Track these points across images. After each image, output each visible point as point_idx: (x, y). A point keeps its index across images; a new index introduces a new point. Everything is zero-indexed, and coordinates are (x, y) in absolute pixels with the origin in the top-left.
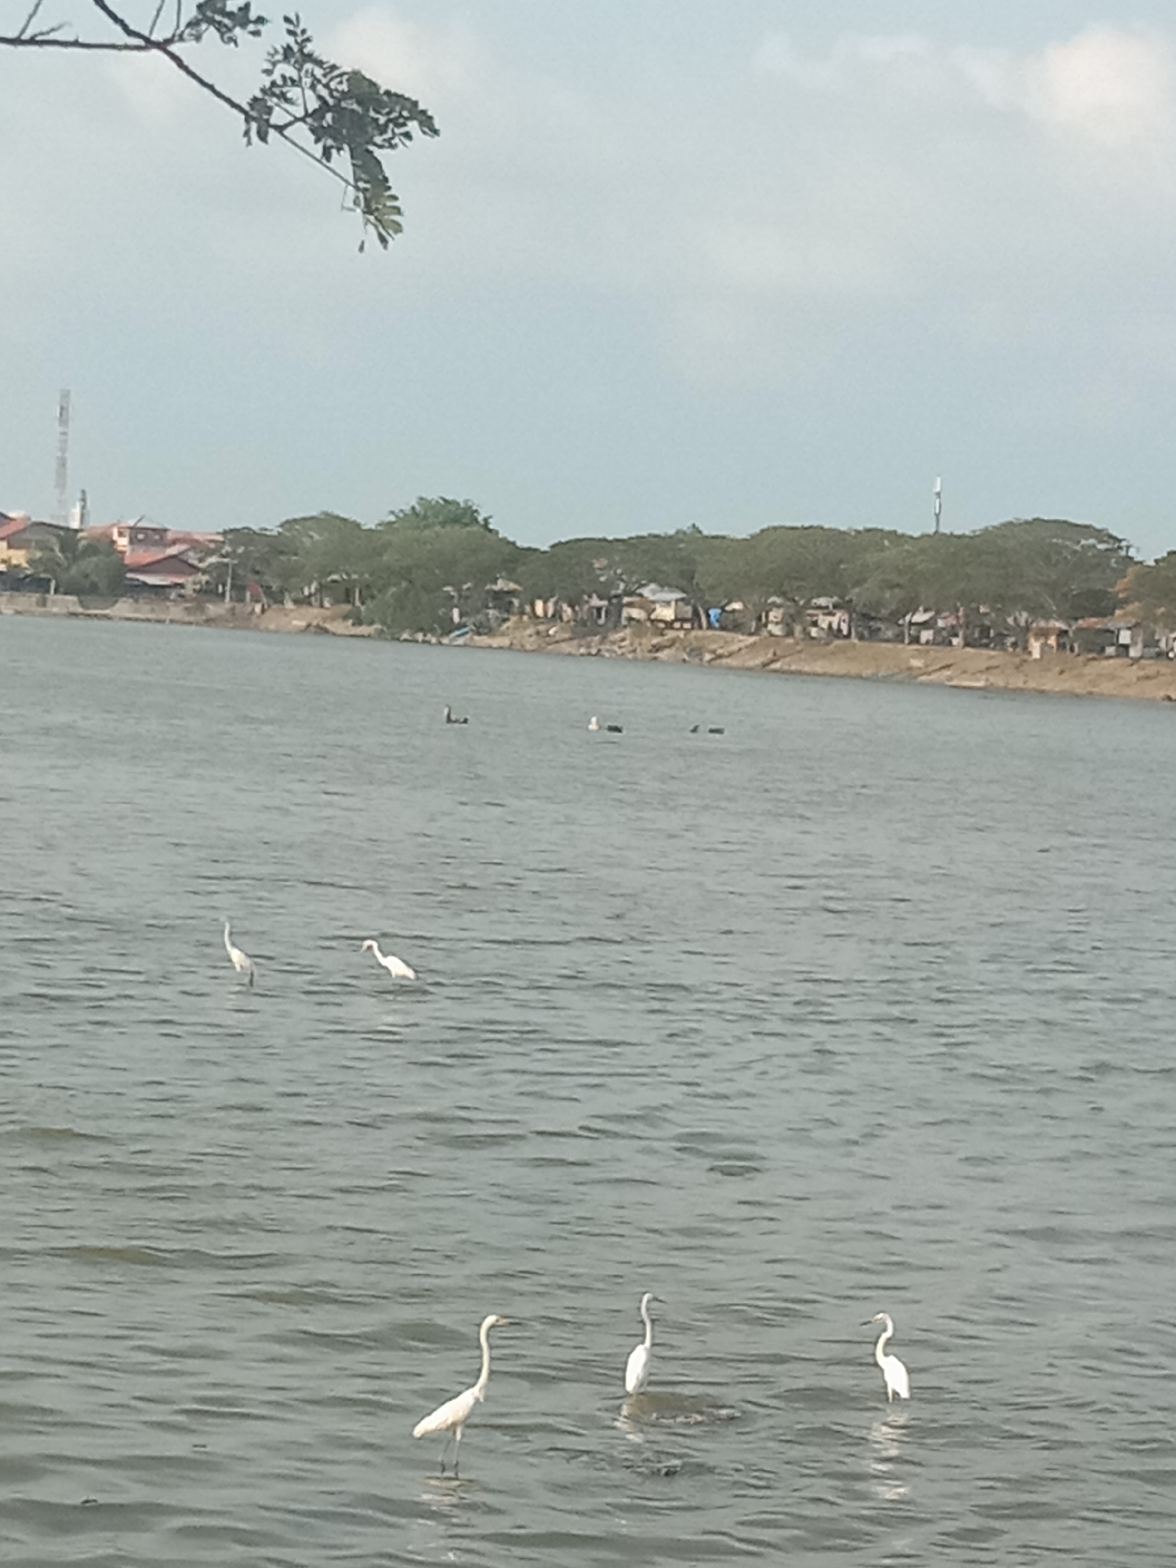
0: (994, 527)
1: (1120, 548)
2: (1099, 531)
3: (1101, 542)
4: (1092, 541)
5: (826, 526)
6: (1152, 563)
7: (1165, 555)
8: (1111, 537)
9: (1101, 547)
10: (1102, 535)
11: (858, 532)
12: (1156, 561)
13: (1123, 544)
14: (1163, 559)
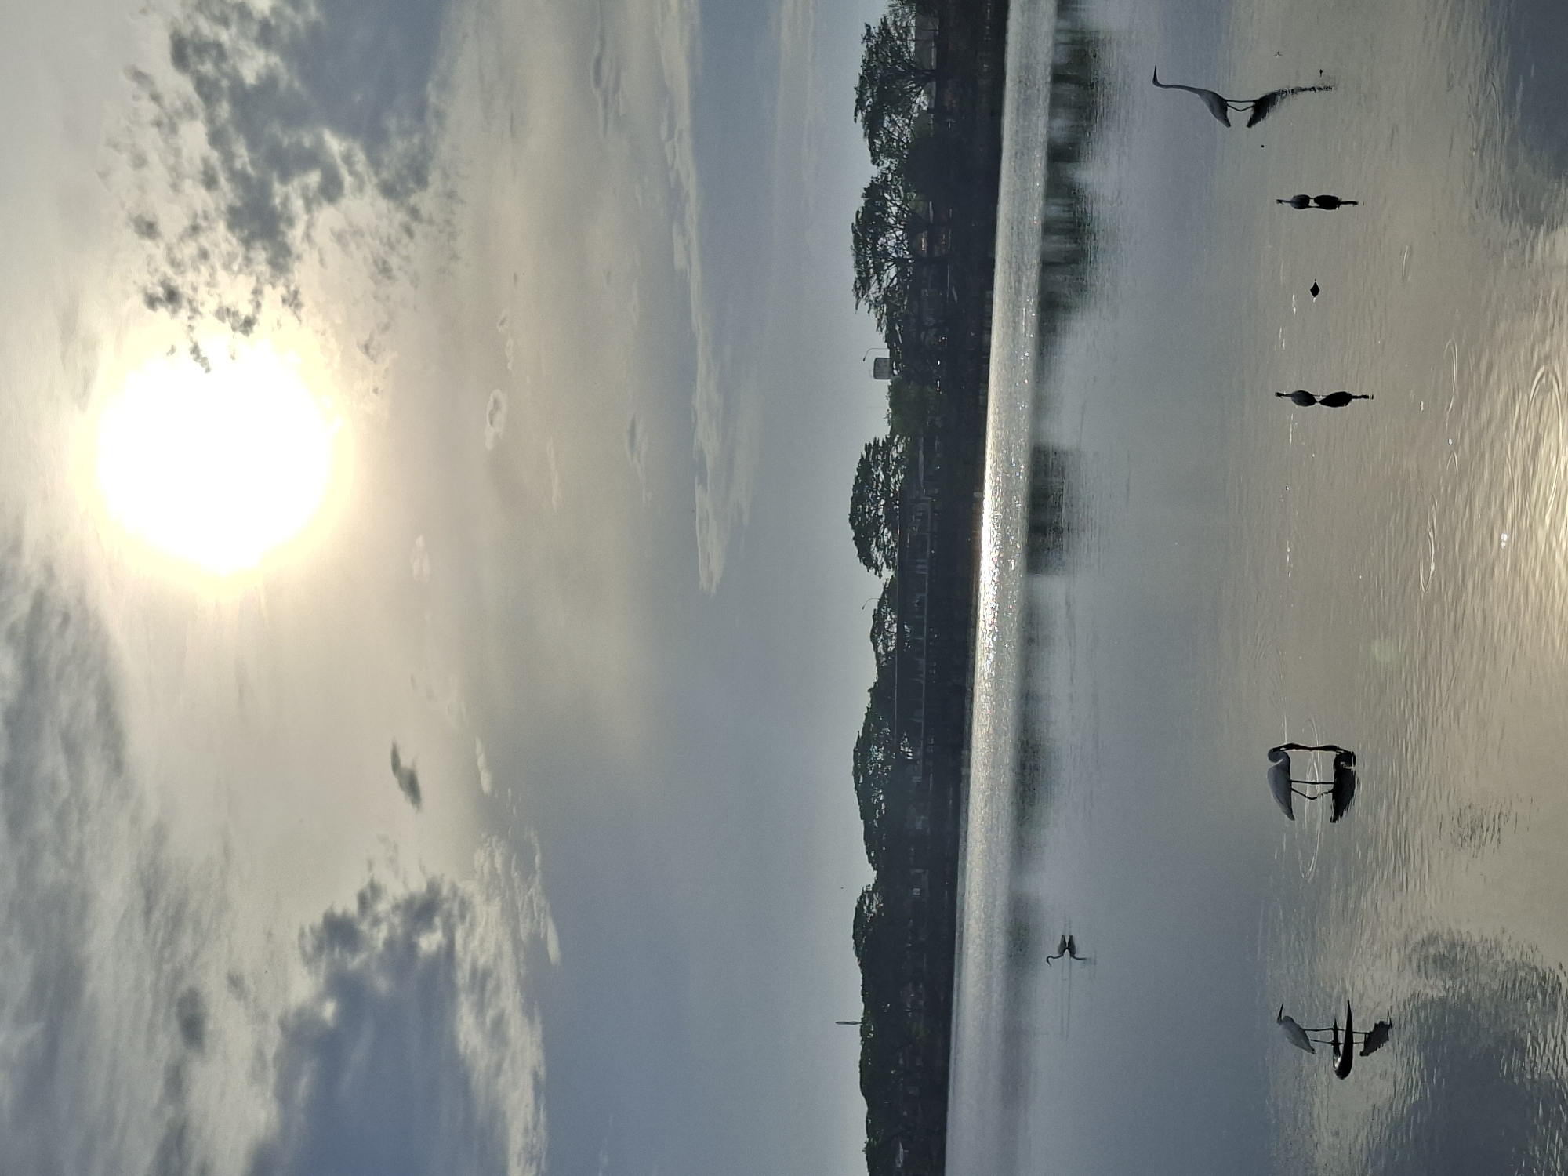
0: (858, 960)
1: (867, 891)
2: (858, 902)
3: (865, 903)
4: (865, 908)
5: (859, 1058)
6: (876, 872)
7: (870, 865)
8: (861, 898)
9: (867, 902)
10: (861, 902)
11: (862, 1040)
12: (874, 869)
13: (865, 889)
14: (873, 866)
